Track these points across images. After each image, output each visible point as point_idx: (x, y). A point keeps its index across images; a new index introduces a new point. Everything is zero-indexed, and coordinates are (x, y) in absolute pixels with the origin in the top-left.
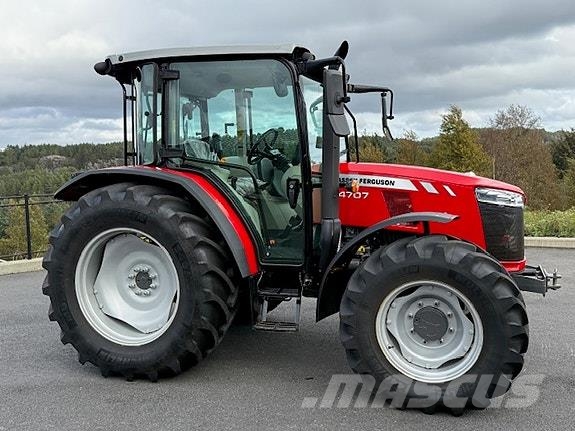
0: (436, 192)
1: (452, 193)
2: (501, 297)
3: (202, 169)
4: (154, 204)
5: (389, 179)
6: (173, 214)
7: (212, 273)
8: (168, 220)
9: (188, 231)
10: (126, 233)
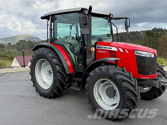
0: (123, 51)
1: (127, 52)
2: (124, 86)
4: (48, 53)
5: (111, 47)
7: (59, 72)
9: (54, 60)
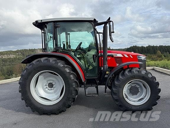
0: (128, 57)
3: (68, 53)
5: (116, 54)
6: (63, 65)
7: (75, 82)
8: (62, 67)
9: (68, 70)
10: (45, 72)
